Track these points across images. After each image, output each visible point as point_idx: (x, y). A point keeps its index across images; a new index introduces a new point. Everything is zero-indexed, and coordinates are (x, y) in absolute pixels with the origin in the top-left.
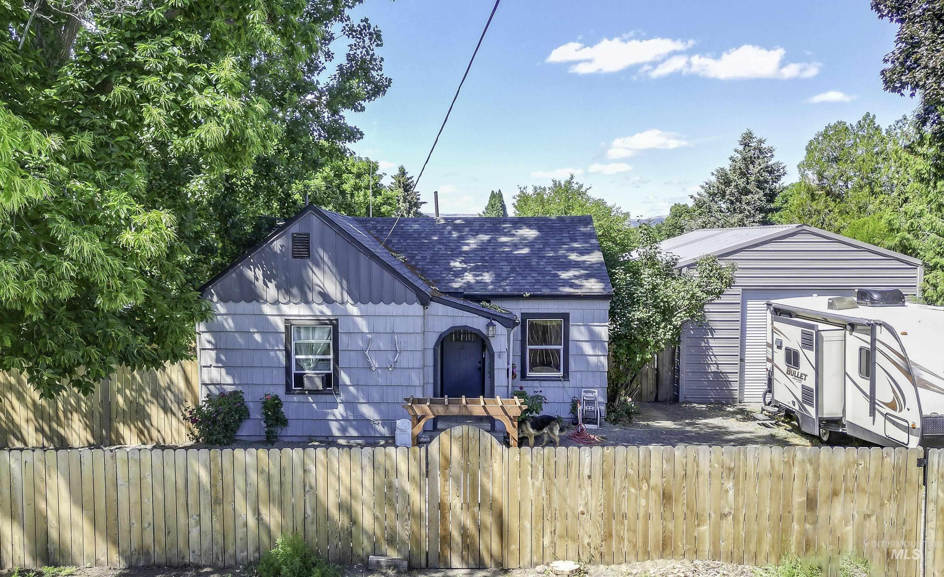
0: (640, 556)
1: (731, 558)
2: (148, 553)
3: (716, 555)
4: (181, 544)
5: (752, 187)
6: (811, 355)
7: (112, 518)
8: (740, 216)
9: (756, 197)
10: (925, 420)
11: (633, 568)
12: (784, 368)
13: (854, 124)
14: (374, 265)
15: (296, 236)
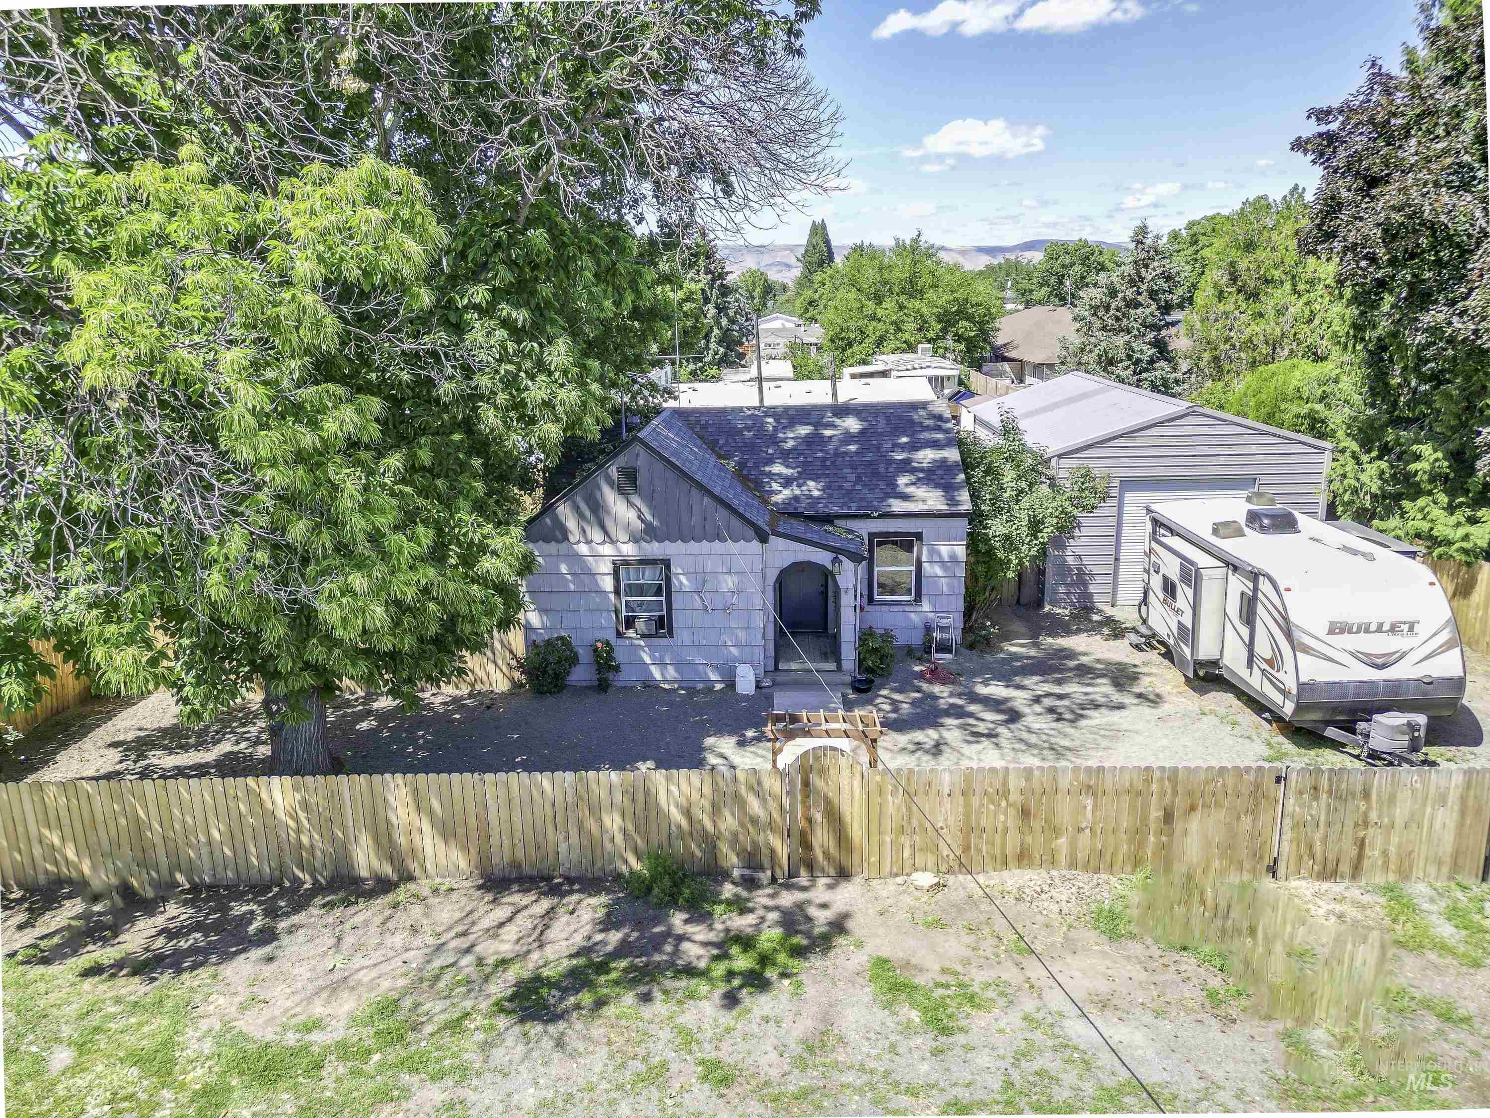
0: (998, 866)
1: (1087, 868)
2: (520, 866)
3: (1072, 864)
4: (551, 857)
5: (1143, 298)
6: (1190, 592)
7: (483, 834)
8: (1127, 338)
9: (1148, 311)
10: (1301, 686)
11: (990, 878)
12: (1161, 596)
13: (1279, 199)
14: (708, 500)
15: (621, 470)
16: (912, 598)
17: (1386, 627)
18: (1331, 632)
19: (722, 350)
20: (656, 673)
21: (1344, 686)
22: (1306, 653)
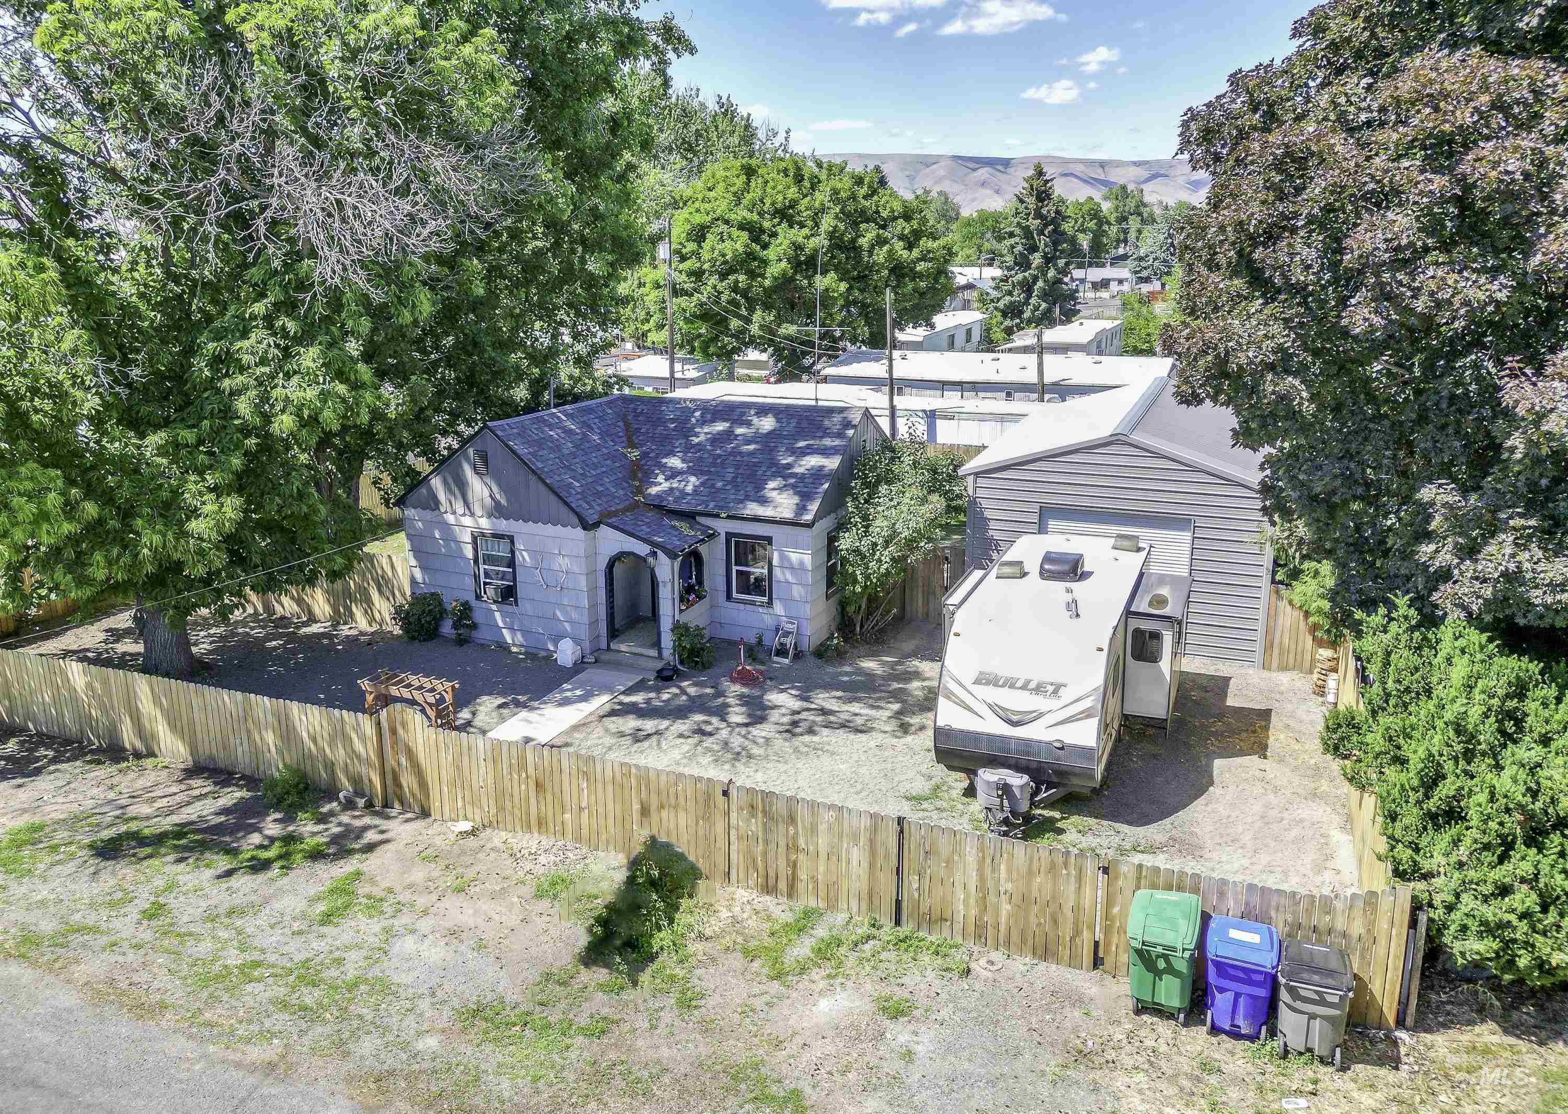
0: (524, 829)
1: (589, 844)
2: (214, 759)
3: (578, 838)
4: (233, 757)
7: (192, 730)
11: (514, 837)
14: (542, 488)
15: (477, 452)
16: (765, 599)
17: (1032, 685)
18: (977, 682)
19: (1044, 305)
20: (507, 636)
21: (976, 737)
22: (948, 698)
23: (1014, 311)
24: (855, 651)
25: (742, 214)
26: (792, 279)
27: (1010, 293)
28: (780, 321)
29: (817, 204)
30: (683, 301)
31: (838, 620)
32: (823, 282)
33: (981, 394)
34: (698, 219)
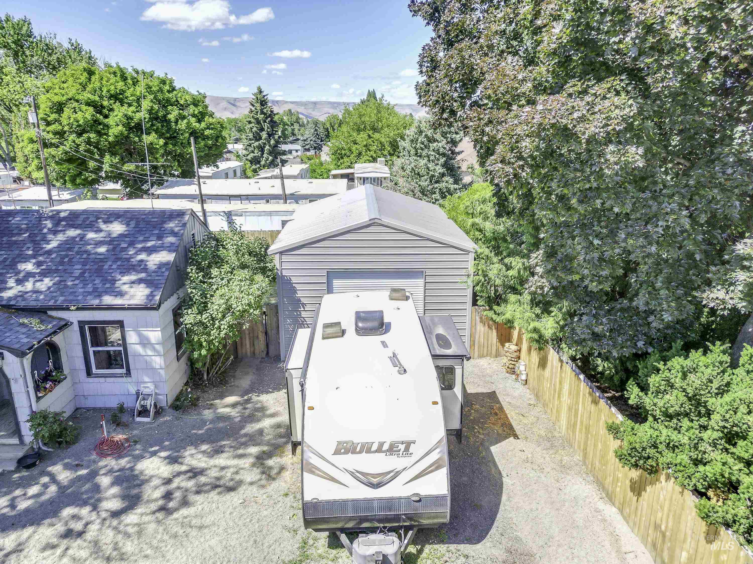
16: (124, 371)
21: (343, 504)
22: (312, 472)
23: (255, 161)
24: (206, 396)
25: (86, 96)
26: (127, 137)
27: (253, 152)
28: (123, 161)
29: (138, 94)
30: (52, 151)
31: (189, 372)
32: (148, 139)
33: (252, 202)
34: (56, 99)
